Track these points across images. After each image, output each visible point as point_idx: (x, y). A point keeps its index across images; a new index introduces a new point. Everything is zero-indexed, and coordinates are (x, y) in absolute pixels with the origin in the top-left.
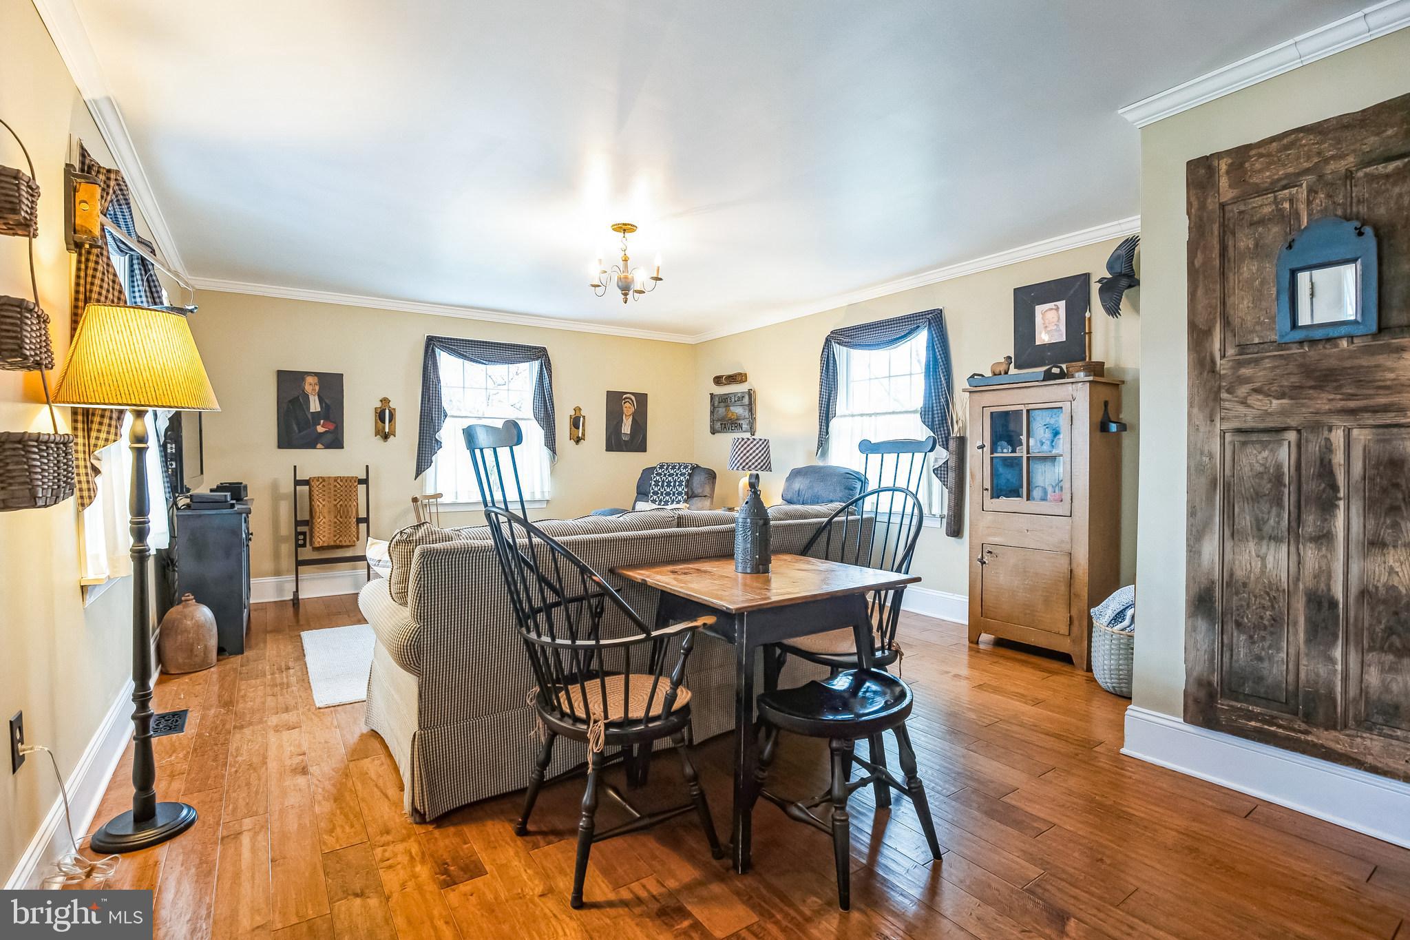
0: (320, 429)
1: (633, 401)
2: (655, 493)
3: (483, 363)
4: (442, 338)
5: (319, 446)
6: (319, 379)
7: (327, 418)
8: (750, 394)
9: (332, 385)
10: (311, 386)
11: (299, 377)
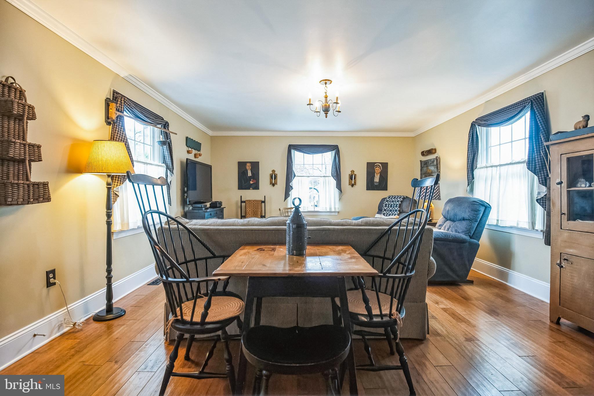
0: (251, 182)
1: (380, 167)
2: (385, 210)
3: (310, 154)
4: (294, 145)
5: (251, 188)
6: (251, 164)
7: (254, 179)
8: (438, 159)
9: (255, 165)
10: (248, 166)
11: (245, 163)
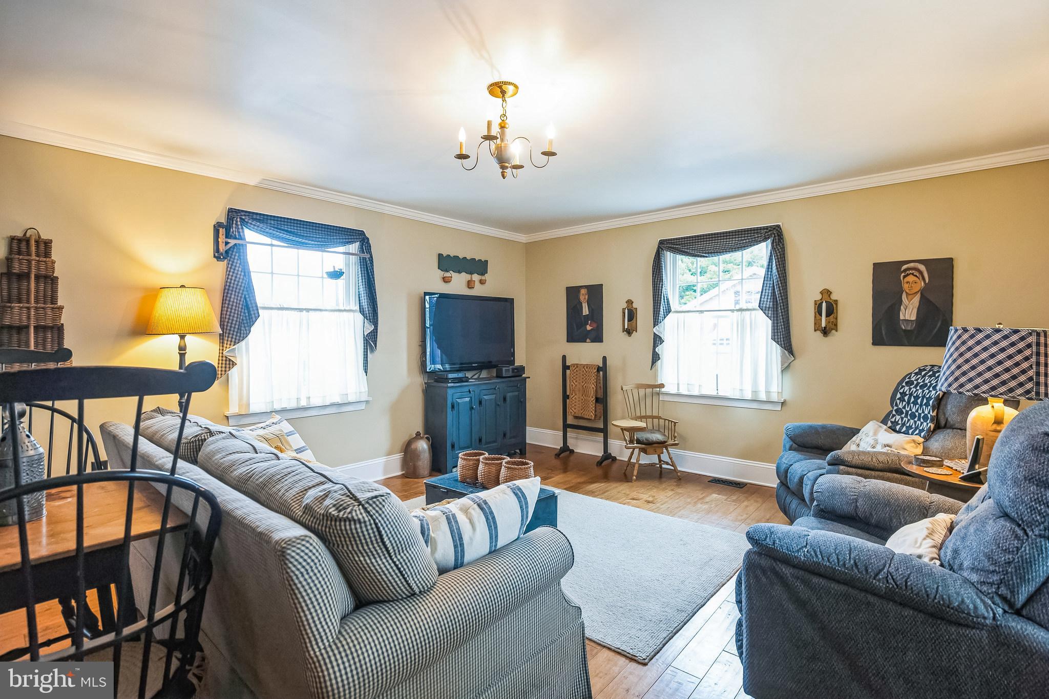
0: (589, 328)
